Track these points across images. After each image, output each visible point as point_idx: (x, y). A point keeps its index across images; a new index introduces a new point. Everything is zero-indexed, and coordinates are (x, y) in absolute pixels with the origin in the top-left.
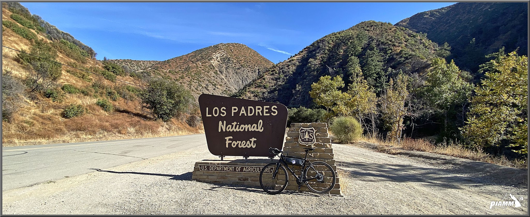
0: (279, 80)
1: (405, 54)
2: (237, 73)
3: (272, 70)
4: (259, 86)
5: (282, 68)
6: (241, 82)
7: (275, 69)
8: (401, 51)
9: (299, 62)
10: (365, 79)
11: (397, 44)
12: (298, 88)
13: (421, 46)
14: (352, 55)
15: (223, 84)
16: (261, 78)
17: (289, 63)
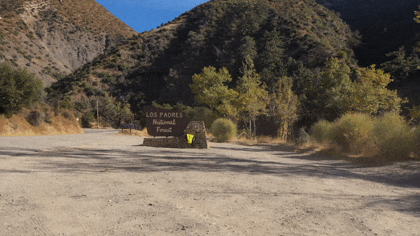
0: (142, 59)
1: (310, 40)
2: (68, 39)
3: (132, 42)
4: (111, 67)
5: (148, 41)
6: (75, 55)
7: (136, 41)
8: (306, 36)
9: (174, 35)
10: (257, 72)
11: (302, 26)
12: (173, 73)
13: (331, 30)
14: (247, 34)
15: (43, 56)
16: (114, 53)
17: (159, 35)
